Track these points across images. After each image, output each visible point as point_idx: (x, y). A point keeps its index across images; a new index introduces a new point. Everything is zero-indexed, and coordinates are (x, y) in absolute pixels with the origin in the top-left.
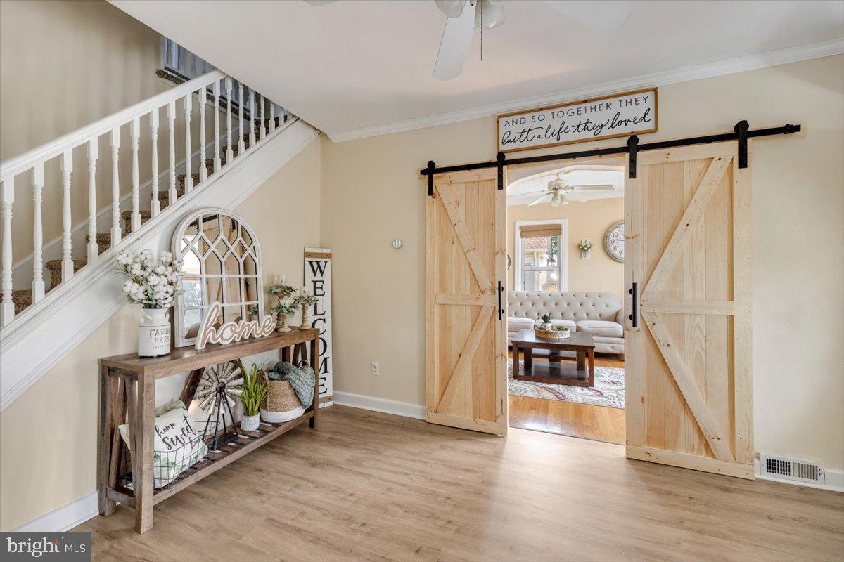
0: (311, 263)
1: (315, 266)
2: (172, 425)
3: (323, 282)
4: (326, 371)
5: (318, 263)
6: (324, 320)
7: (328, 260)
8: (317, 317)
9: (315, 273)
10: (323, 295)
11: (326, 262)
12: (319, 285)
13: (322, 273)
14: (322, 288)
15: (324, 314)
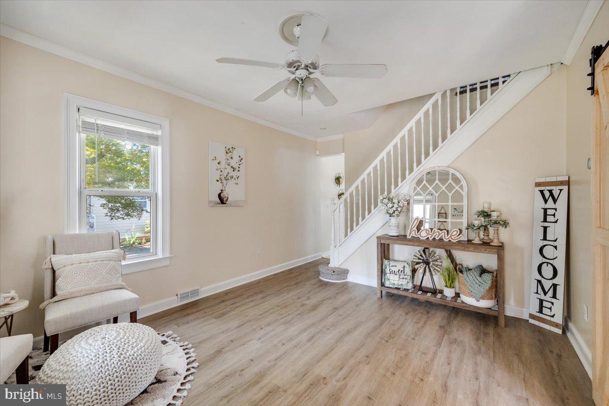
0: (542, 192)
1: (547, 194)
2: (396, 266)
3: (556, 209)
4: (554, 296)
5: (550, 191)
6: (556, 247)
7: (565, 188)
8: (545, 243)
9: (546, 201)
10: (556, 222)
11: (561, 190)
12: (549, 212)
13: (555, 201)
14: (554, 215)
15: (555, 241)
